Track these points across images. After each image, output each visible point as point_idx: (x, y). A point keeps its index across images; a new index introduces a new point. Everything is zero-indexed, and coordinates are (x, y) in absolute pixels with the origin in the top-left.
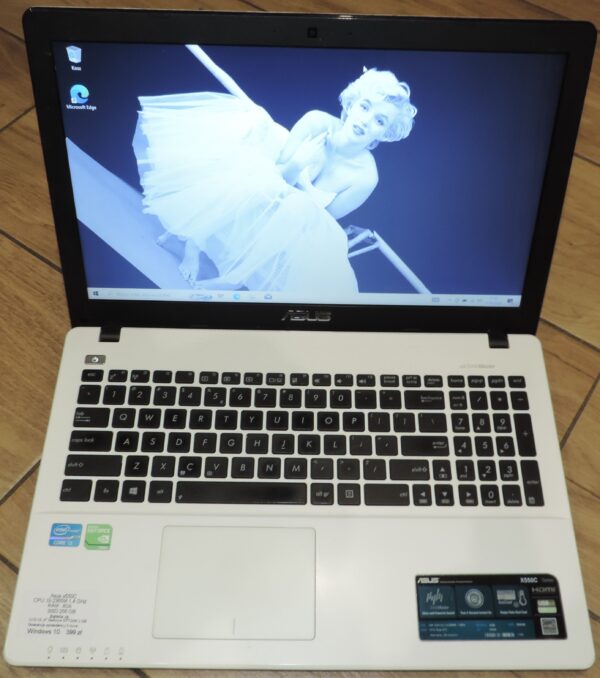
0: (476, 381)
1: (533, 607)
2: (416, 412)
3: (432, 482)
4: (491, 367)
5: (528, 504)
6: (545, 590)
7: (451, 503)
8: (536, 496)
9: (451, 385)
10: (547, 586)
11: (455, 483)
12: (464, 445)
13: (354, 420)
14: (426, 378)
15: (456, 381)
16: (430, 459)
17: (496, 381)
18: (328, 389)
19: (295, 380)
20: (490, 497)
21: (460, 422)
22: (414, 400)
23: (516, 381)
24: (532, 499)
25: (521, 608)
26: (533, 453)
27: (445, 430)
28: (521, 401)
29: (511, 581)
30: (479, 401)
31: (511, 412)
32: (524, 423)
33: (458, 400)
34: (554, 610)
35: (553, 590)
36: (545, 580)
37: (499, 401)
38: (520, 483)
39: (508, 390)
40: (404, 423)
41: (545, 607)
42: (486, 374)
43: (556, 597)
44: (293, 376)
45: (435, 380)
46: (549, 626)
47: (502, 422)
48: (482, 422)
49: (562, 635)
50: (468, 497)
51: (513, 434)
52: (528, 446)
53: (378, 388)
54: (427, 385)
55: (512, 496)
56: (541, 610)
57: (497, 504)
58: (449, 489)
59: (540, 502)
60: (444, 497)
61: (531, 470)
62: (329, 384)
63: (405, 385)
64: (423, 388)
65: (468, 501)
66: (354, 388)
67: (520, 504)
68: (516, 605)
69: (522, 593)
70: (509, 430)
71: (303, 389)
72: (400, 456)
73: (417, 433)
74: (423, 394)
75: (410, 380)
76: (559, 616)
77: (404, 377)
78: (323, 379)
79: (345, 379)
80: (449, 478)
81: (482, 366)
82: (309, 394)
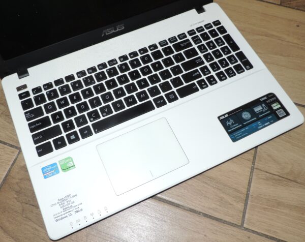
0: (200, 29)
1: (271, 108)
2: (182, 52)
3: (204, 77)
4: (203, 21)
5: (247, 69)
6: (272, 100)
7: (216, 82)
8: (249, 65)
9: (190, 35)
10: (271, 98)
11: (213, 73)
12: (209, 57)
13: (157, 65)
14: (179, 36)
15: (191, 32)
16: (198, 68)
17: (208, 26)
18: (138, 57)
19: (122, 59)
20: (230, 73)
21: (202, 48)
22: (178, 47)
23: (217, 23)
24: (248, 67)
25: (266, 111)
26: (238, 48)
27: (197, 54)
28: (222, 30)
29: (257, 102)
30: (205, 37)
31: (221, 36)
32: (228, 38)
33: (196, 40)
34: (279, 106)
35: (275, 98)
36: (270, 96)
37: (214, 33)
38: (239, 62)
39: (215, 28)
40: (179, 58)
41: (275, 106)
42: (203, 25)
43: (277, 101)
44: (120, 58)
45: (182, 36)
46: (281, 113)
47: (219, 41)
48: (211, 44)
49: (288, 114)
50: (221, 77)
51: (226, 44)
52: (235, 47)
53: (160, 48)
54: (180, 39)
55: (239, 69)
56: (275, 108)
57: (235, 75)
58: (212, 76)
59: (251, 67)
60: (212, 81)
61: (241, 56)
62: (137, 55)
63: (171, 42)
64: (179, 41)
65: (223, 78)
66: (150, 53)
67: (244, 71)
68: (264, 111)
69: (263, 105)
70: (224, 44)
71: (127, 62)
72: (185, 72)
73: (187, 60)
74: (180, 43)
75: (172, 40)
76: (283, 107)
77: (169, 39)
78: (134, 54)
79: (144, 50)
80: (210, 72)
81: (199, 22)
82: (131, 62)
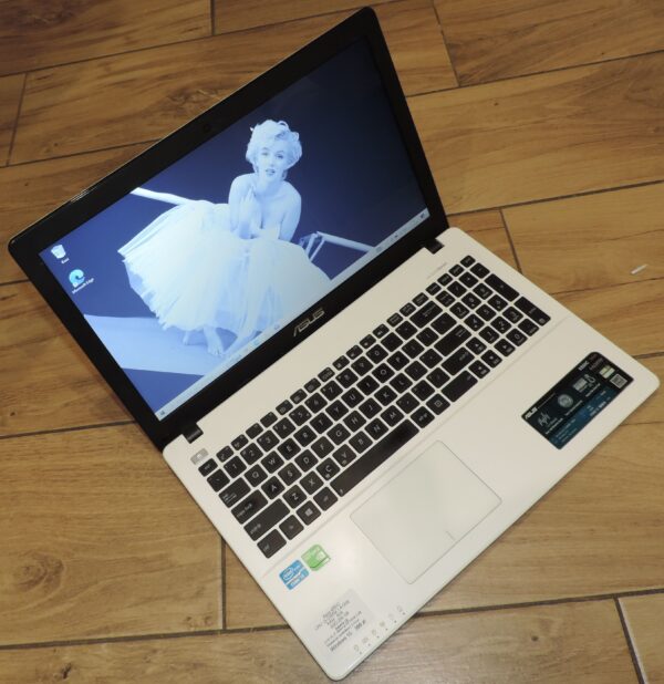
0: (444, 279)
1: (600, 378)
2: (428, 325)
3: (478, 358)
4: (445, 265)
5: (542, 324)
6: (597, 363)
7: (500, 360)
8: (542, 317)
9: (432, 293)
10: (595, 361)
11: (490, 347)
12: (475, 321)
13: (398, 359)
14: (414, 300)
15: (432, 289)
16: (463, 345)
17: (456, 270)
18: (364, 354)
19: (339, 365)
20: (518, 339)
21: (458, 310)
22: (420, 319)
23: (468, 261)
24: (541, 320)
25: (594, 385)
26: (517, 294)
27: (455, 322)
28: (481, 270)
29: (574, 375)
30: (457, 290)
31: (481, 281)
32: (495, 281)
33: (445, 299)
34: (612, 371)
35: (601, 360)
36: (592, 358)
37: (469, 280)
38: (525, 317)
39: (467, 270)
40: (427, 337)
41: (606, 373)
42: (446, 270)
43: (606, 363)
44: (335, 364)
45: (420, 299)
46: (618, 381)
47: (481, 290)
48: (472, 300)
49: (630, 380)
50: (505, 349)
51: (495, 293)
52: (510, 293)
53: (392, 330)
54: (419, 305)
55: (529, 328)
56: (606, 376)
57: (525, 339)
58: (490, 353)
59: (547, 318)
60: (492, 360)
61: (525, 304)
62: (361, 351)
63: (406, 315)
64: (418, 308)
65: (509, 350)
66: (378, 341)
67: (537, 329)
68: (590, 385)
69: (587, 376)
70: (491, 292)
71: (349, 366)
72: (445, 359)
73: (441, 337)
74: (421, 311)
75: (407, 310)
76: (618, 371)
77: (401, 311)
78: (355, 351)
79: (368, 341)
80: (485, 347)
81: (439, 269)
82: (355, 366)
